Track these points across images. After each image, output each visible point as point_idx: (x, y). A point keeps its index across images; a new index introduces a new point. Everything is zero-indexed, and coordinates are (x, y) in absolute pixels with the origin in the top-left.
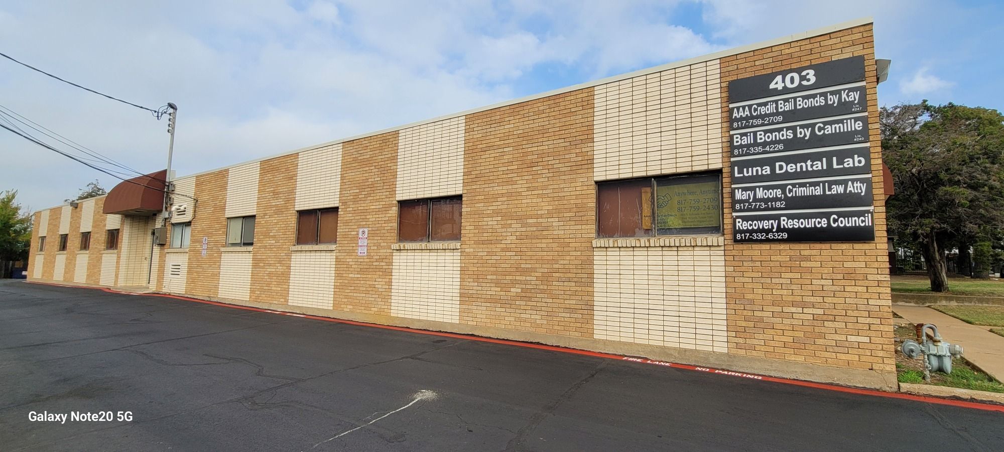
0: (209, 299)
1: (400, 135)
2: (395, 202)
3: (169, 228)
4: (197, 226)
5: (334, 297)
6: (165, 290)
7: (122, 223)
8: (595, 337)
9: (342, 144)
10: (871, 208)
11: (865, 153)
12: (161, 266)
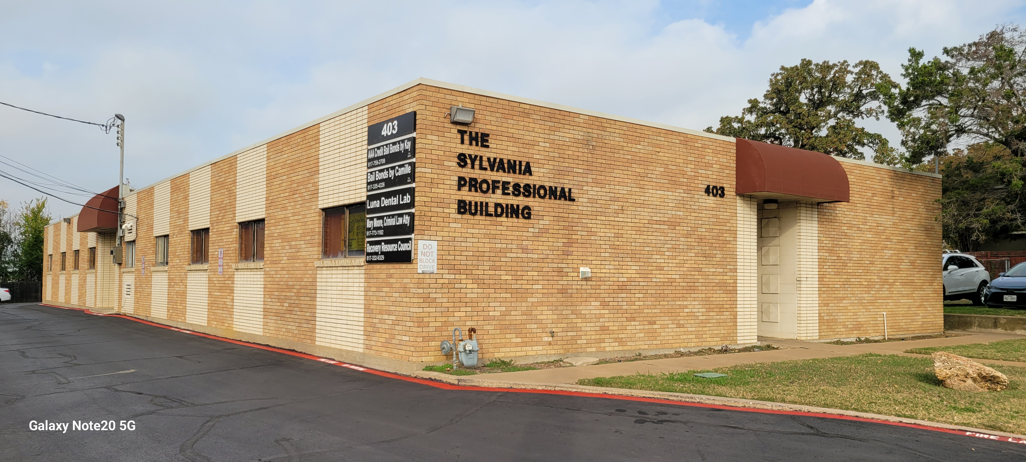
0: (145, 319)
1: (238, 159)
2: (236, 224)
3: (124, 246)
4: (139, 245)
5: (208, 315)
6: (123, 311)
7: (97, 242)
8: (317, 343)
9: (210, 166)
10: (412, 236)
11: (412, 192)
12: (120, 286)
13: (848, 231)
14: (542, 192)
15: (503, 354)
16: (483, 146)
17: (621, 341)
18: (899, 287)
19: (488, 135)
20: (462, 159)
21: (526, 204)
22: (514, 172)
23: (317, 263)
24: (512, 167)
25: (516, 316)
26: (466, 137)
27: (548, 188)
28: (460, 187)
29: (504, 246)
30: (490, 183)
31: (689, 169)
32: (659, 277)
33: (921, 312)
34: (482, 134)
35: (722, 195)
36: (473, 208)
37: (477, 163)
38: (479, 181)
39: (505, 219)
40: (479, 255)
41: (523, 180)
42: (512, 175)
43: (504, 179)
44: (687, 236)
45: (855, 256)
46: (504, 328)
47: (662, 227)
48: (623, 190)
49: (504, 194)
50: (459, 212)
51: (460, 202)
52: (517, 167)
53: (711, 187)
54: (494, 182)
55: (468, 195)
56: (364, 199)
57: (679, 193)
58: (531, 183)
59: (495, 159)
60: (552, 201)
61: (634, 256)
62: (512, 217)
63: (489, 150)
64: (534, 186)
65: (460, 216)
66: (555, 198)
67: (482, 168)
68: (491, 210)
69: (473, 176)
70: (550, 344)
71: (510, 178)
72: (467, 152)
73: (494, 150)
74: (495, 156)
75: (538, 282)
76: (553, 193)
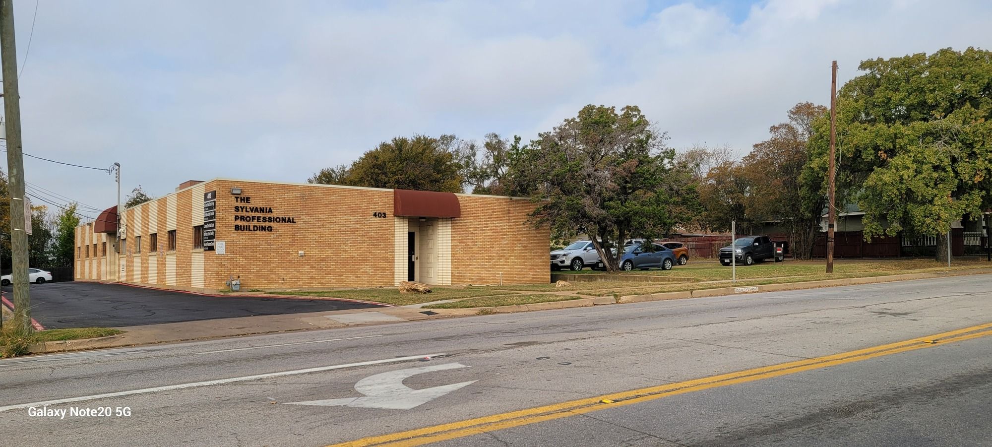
0: (131, 284)
1: (167, 199)
2: (166, 232)
3: (120, 242)
4: (128, 241)
5: (157, 278)
6: (120, 280)
7: (106, 239)
8: (191, 286)
9: (158, 201)
10: (215, 240)
11: (214, 222)
12: (119, 266)
14: (278, 220)
16: (247, 202)
17: (322, 283)
18: (514, 259)
19: (249, 198)
20: (237, 209)
21: (270, 225)
22: (263, 212)
23: (191, 251)
24: (262, 210)
25: (265, 272)
26: (239, 200)
27: (281, 218)
28: (236, 219)
29: (258, 243)
30: (251, 217)
31: (363, 206)
32: (344, 255)
33: (531, 272)
34: (247, 198)
35: (385, 217)
36: (242, 228)
37: (244, 209)
38: (245, 217)
39: (259, 232)
40: (245, 247)
41: (268, 215)
42: (262, 213)
43: (258, 215)
44: (363, 236)
46: (259, 277)
47: (347, 232)
48: (323, 217)
49: (258, 221)
50: (236, 230)
51: (236, 226)
52: (265, 210)
53: (377, 213)
54: (253, 217)
55: (239, 223)
56: (203, 224)
57: (357, 217)
58: (272, 217)
59: (253, 207)
60: (284, 223)
61: (329, 246)
62: (262, 231)
63: (251, 204)
64: (274, 218)
65: (236, 231)
66: (285, 222)
67: (246, 211)
68: (252, 228)
69: (242, 215)
70: (282, 283)
71: (261, 215)
72: (239, 205)
73: (253, 204)
74: (253, 206)
75: (276, 258)
76: (284, 220)
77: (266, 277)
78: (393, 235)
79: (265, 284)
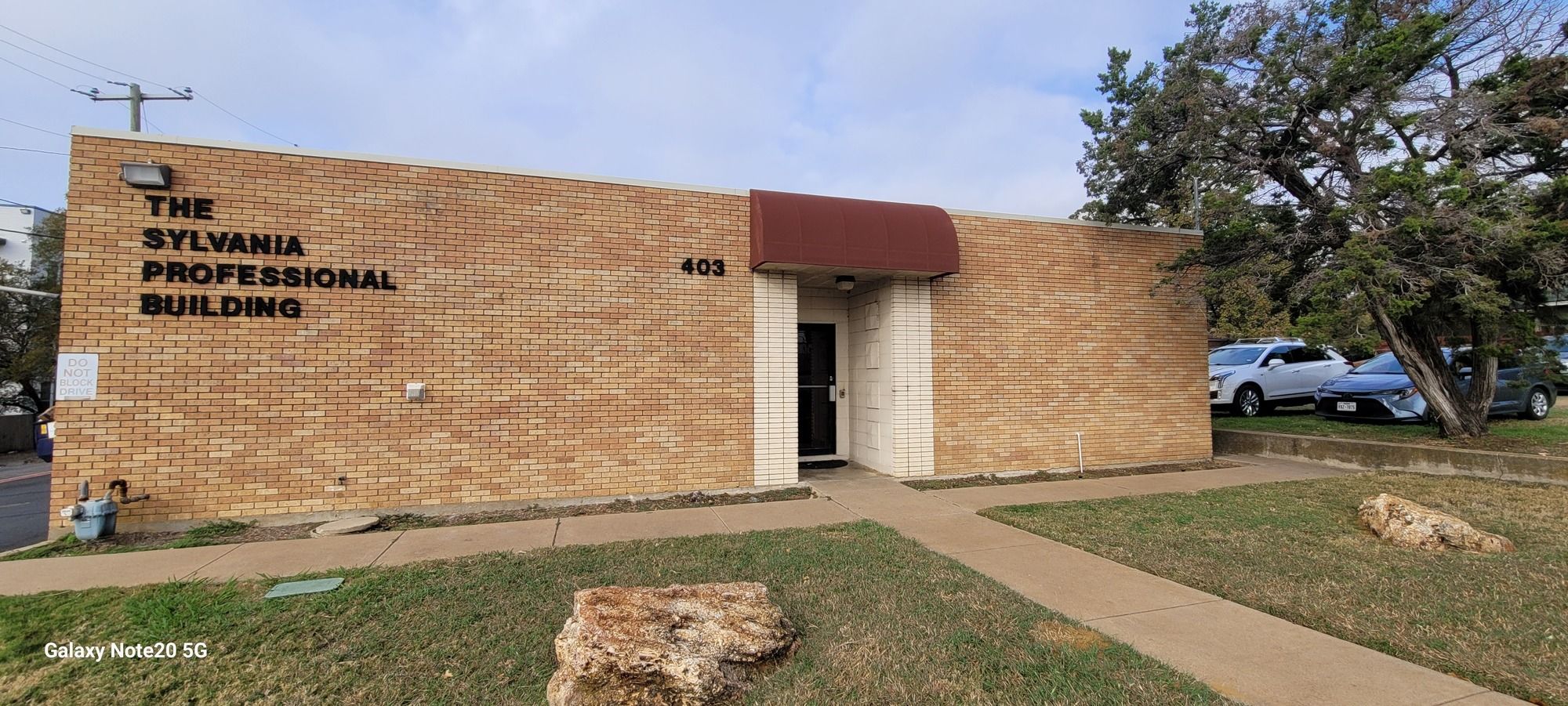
13: (997, 317)
14: (325, 278)
15: (238, 513)
16: (198, 216)
17: (497, 488)
18: (1113, 394)
19: (211, 202)
20: (154, 238)
21: (291, 297)
22: (266, 252)
24: (260, 244)
25: (268, 457)
26: (165, 207)
27: (337, 273)
28: (148, 275)
29: (244, 357)
30: (214, 267)
31: (648, 237)
32: (581, 393)
33: (1161, 432)
34: (196, 200)
35: (720, 273)
36: (175, 305)
37: (187, 240)
38: (190, 266)
39: (248, 319)
40: (186, 372)
41: (281, 263)
42: (260, 255)
43: (245, 262)
44: (644, 332)
45: (1015, 353)
47: (589, 321)
48: (502, 272)
49: (242, 282)
50: (146, 312)
51: (147, 298)
52: (273, 245)
53: (695, 261)
54: (221, 267)
55: (160, 286)
57: (627, 272)
58: (302, 265)
59: (224, 235)
60: (348, 290)
61: (524, 365)
62: (258, 315)
63: (215, 222)
64: (309, 269)
65: (148, 317)
66: (354, 286)
67: (195, 246)
68: (216, 306)
69: (175, 260)
70: (340, 495)
71: (258, 261)
72: (164, 226)
73: (222, 222)
74: (226, 230)
75: (315, 407)
76: (348, 279)
77: (274, 477)
78: (750, 327)
79: (266, 498)
